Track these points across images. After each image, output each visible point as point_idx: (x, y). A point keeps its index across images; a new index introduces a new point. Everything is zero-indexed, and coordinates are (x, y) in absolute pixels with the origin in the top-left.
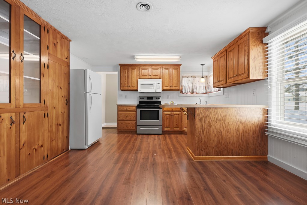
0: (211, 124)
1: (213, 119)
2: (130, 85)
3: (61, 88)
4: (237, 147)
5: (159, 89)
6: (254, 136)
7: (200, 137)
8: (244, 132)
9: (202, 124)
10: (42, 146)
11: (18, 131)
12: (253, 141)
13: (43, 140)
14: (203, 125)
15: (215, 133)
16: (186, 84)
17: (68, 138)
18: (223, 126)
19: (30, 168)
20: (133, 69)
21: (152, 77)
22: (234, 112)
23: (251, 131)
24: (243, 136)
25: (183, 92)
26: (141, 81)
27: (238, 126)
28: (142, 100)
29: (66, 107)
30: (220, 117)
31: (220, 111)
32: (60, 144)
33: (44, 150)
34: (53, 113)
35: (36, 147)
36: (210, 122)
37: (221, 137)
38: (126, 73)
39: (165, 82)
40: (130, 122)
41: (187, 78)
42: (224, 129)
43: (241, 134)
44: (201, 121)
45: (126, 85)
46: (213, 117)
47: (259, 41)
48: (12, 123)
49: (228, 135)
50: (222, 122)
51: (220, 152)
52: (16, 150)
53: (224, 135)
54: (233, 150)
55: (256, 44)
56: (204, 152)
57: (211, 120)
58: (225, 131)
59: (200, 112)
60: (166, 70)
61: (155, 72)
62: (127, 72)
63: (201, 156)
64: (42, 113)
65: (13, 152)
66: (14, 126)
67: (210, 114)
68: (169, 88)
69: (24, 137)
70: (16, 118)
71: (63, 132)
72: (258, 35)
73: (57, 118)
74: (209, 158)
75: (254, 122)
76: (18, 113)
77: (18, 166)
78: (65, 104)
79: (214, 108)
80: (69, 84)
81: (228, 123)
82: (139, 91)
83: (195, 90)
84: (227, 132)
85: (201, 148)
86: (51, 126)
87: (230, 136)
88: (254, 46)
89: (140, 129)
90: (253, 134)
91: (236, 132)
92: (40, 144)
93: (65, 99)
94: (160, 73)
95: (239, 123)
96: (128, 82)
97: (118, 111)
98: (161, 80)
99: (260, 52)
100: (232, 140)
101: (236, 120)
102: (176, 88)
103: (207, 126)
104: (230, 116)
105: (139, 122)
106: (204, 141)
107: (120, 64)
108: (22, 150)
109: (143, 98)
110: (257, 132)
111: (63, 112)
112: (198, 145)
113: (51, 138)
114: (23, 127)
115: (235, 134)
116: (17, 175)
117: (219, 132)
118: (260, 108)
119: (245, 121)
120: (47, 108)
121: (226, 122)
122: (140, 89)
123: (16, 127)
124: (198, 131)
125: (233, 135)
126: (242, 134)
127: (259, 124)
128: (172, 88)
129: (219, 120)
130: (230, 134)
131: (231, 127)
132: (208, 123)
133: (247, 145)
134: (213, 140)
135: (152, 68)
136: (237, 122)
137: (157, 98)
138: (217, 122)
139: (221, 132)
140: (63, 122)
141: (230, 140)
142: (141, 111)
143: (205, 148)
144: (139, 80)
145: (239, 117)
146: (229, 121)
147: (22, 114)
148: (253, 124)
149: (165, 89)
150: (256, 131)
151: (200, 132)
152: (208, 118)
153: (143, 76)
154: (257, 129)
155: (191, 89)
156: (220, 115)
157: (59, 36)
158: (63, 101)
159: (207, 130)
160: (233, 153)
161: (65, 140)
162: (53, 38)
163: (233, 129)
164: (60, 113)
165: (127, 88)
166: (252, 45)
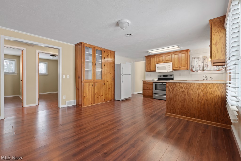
0: (177, 94)
1: (179, 90)
2: (151, 68)
3: (110, 73)
4: (198, 113)
5: (170, 69)
6: (216, 106)
7: (169, 102)
8: (206, 102)
9: (170, 93)
10: (102, 95)
11: (94, 89)
12: (215, 111)
13: (103, 93)
14: (172, 94)
15: (180, 100)
16: (196, 64)
17: (114, 94)
18: (187, 96)
19: (98, 102)
20: (153, 58)
21: (165, 62)
22: (196, 86)
23: (213, 102)
24: (205, 104)
25: (194, 71)
26: (157, 65)
27: (200, 97)
28: (160, 77)
29: (113, 81)
30: (184, 89)
31: (184, 85)
32: (110, 97)
33: (103, 97)
34: (107, 84)
35: (100, 95)
36: (176, 92)
37: (185, 103)
38: (148, 61)
39: (175, 64)
40: (149, 91)
41: (197, 59)
42: (187, 98)
43: (202, 103)
44: (170, 91)
45: (149, 68)
46: (179, 89)
47: (221, 28)
48: (92, 86)
49: (190, 103)
50: (186, 93)
51: (184, 113)
52: (94, 95)
53: (187, 102)
54: (195, 114)
55: (218, 31)
56: (172, 111)
57: (177, 91)
58: (188, 99)
59: (169, 85)
60: (176, 56)
61: (167, 58)
62: (150, 61)
63: (170, 114)
64: (102, 83)
65: (93, 95)
66: (93, 87)
67: (176, 87)
68: (178, 68)
69: (96, 91)
70: (94, 84)
71: (111, 91)
72: (220, 23)
73: (109, 85)
74: (175, 116)
75: (217, 95)
76: (94, 83)
77: (94, 100)
78: (112, 80)
79: (179, 83)
80: (114, 71)
81: (190, 94)
82: (156, 72)
83: (205, 69)
84: (190, 100)
85: (170, 108)
86: (106, 88)
87: (192, 103)
88: (216, 33)
89: (155, 96)
90: (215, 105)
91: (198, 101)
92: (102, 94)
93: (112, 78)
94: (171, 59)
95: (200, 94)
96: (150, 66)
97: (143, 84)
98: (171, 63)
99: (222, 36)
100: (194, 106)
101: (198, 92)
102: (184, 68)
103: (174, 94)
104: (193, 89)
105: (155, 91)
106: (172, 104)
107: (145, 56)
108: (95, 95)
109: (160, 76)
110: (219, 104)
111: (111, 83)
112: (168, 106)
113: (106, 93)
114: (96, 87)
115: (197, 103)
116: (94, 103)
117: (183, 99)
118: (223, 84)
119: (207, 93)
120: (104, 81)
121: (189, 93)
122: (157, 71)
123: (94, 87)
124: (168, 97)
125: (195, 103)
126: (204, 104)
127: (221, 97)
128: (181, 68)
129: (183, 91)
130: (192, 102)
131: (193, 97)
132: (174, 92)
133: (209, 113)
134: (179, 105)
135: (165, 55)
136: (199, 94)
137: (170, 76)
138: (182, 93)
139: (185, 100)
140: (111, 88)
141: (192, 106)
142: (155, 84)
143: (172, 108)
144: (156, 64)
145: (201, 90)
146: (191, 92)
147: (95, 83)
148: (215, 97)
149: (175, 69)
150: (218, 102)
151: (169, 98)
152: (175, 89)
153: (159, 62)
154: (220, 101)
155: (202, 67)
156: (184, 88)
157: (109, 52)
158: (111, 79)
159: (174, 97)
160: (195, 116)
161: (113, 95)
162: (107, 54)
163: (195, 98)
164: (110, 83)
165: (149, 70)
166: (214, 32)
